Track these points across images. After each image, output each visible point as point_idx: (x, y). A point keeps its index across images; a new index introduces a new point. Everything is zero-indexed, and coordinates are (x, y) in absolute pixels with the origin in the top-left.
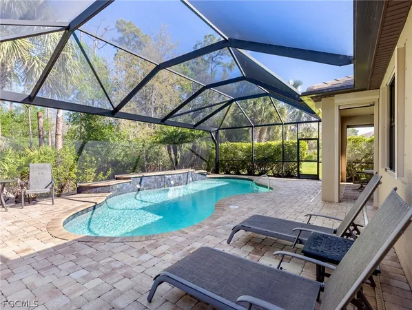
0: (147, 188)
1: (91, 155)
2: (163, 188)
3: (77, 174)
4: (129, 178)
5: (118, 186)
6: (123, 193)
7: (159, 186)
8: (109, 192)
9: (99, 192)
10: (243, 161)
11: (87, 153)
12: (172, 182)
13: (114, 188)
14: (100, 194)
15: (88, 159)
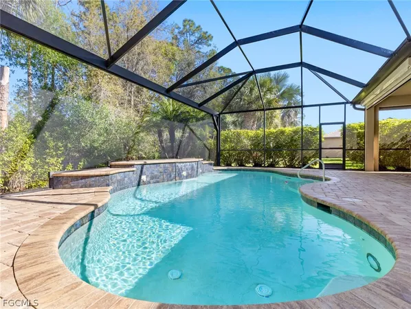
0: (154, 180)
1: (57, 139)
2: (174, 181)
3: (34, 165)
4: (131, 166)
5: (119, 177)
6: (124, 188)
7: (169, 179)
8: (108, 185)
9: (90, 186)
10: (249, 151)
11: (51, 136)
12: (184, 173)
13: (114, 180)
14: (94, 189)
15: (52, 144)
